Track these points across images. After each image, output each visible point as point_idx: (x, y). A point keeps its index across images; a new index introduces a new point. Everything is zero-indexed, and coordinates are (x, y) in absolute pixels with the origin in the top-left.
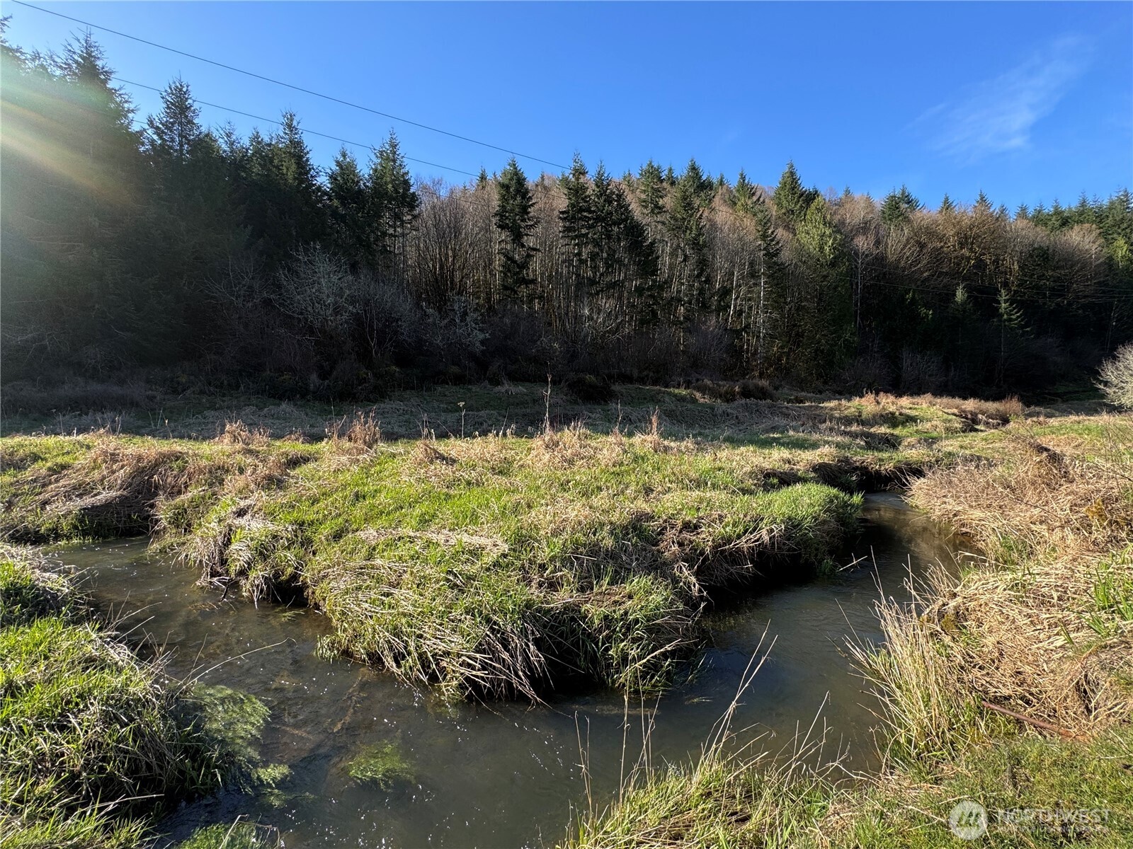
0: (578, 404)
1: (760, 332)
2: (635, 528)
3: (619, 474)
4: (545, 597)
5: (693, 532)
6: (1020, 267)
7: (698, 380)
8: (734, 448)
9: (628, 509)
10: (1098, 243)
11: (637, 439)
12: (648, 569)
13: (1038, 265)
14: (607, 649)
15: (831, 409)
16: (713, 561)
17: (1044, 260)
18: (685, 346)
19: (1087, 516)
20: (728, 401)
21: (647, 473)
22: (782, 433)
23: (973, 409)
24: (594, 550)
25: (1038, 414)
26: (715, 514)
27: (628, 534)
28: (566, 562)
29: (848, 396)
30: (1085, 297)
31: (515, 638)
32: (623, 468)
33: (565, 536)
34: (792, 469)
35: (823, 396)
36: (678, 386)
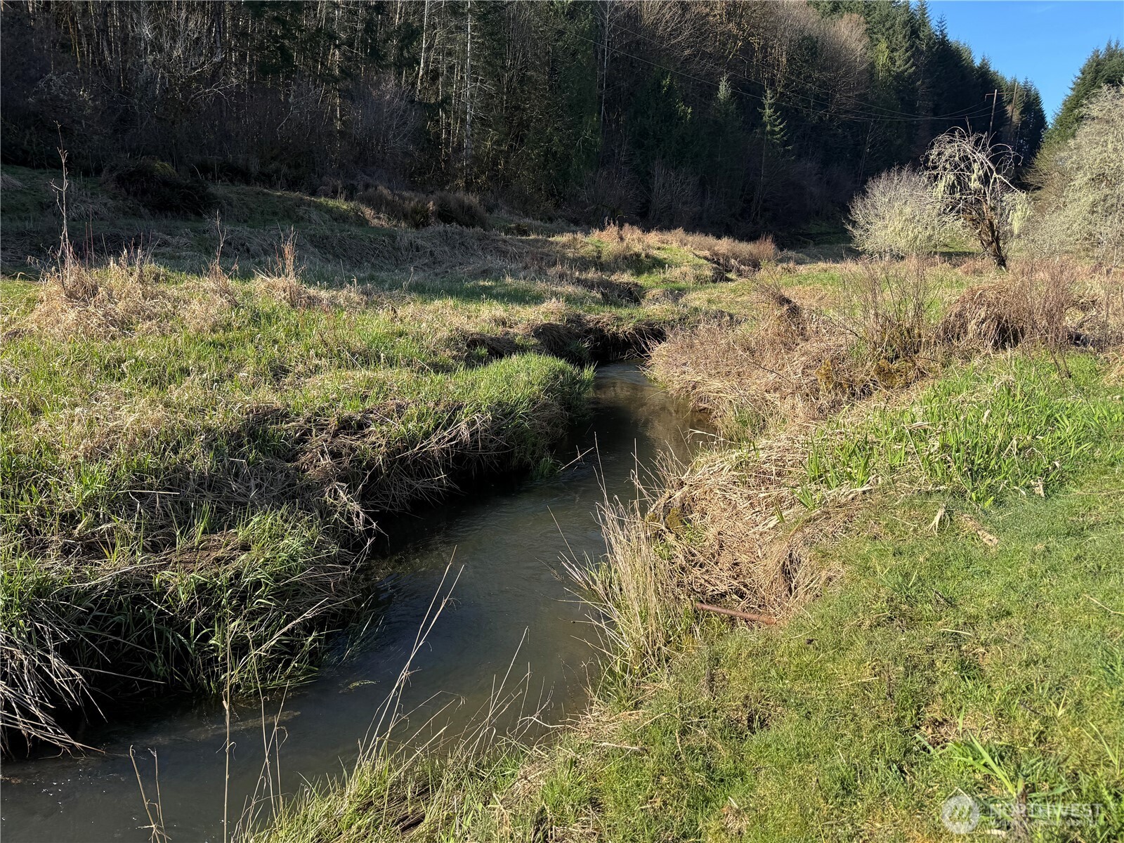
0: (141, 217)
1: (465, 113)
2: (253, 436)
3: (223, 346)
4: (77, 570)
5: (355, 433)
6: (788, 60)
7: (367, 186)
8: (424, 302)
9: (239, 405)
10: (863, 43)
11: (260, 283)
12: (279, 499)
13: (806, 61)
14: (206, 638)
15: (564, 246)
16: (388, 475)
17: (812, 55)
18: (344, 123)
19: (817, 380)
20: (417, 226)
21: (275, 342)
22: (496, 280)
23: (726, 252)
24: (176, 479)
25: (788, 259)
26: (391, 404)
27: (241, 446)
28: (119, 504)
29: (586, 227)
30: (847, 112)
31: (16, 651)
32: (231, 335)
33: (115, 458)
34: (507, 333)
35: (554, 226)
36: (334, 194)
